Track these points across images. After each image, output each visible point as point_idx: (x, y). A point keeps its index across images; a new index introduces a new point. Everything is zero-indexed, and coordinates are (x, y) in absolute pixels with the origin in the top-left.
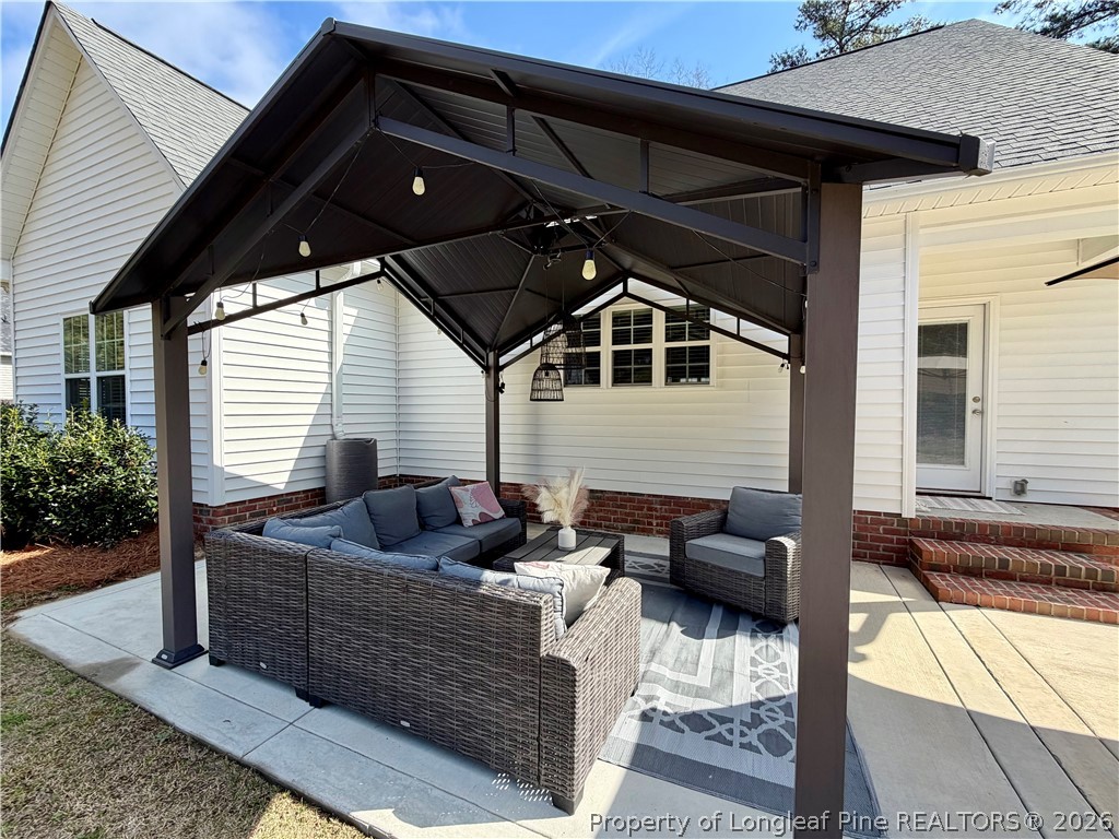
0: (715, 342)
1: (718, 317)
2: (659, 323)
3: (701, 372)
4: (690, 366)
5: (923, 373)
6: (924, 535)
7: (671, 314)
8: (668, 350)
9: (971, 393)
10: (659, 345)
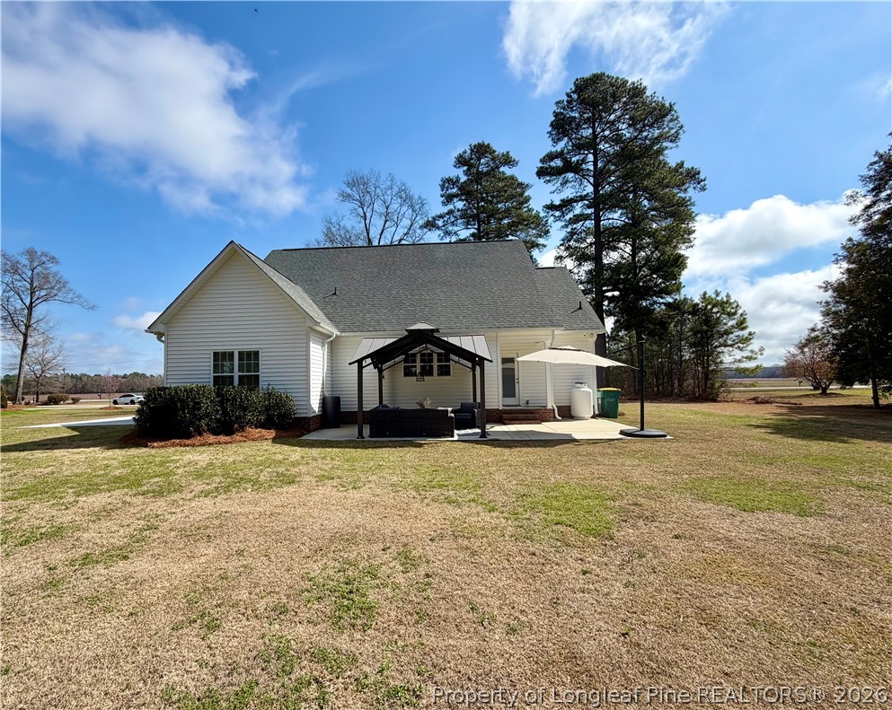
0: (452, 363)
1: (452, 356)
2: (435, 357)
3: (448, 373)
4: (445, 371)
5: (504, 370)
6: (504, 413)
7: (439, 354)
8: (438, 366)
9: (516, 377)
10: (435, 364)
